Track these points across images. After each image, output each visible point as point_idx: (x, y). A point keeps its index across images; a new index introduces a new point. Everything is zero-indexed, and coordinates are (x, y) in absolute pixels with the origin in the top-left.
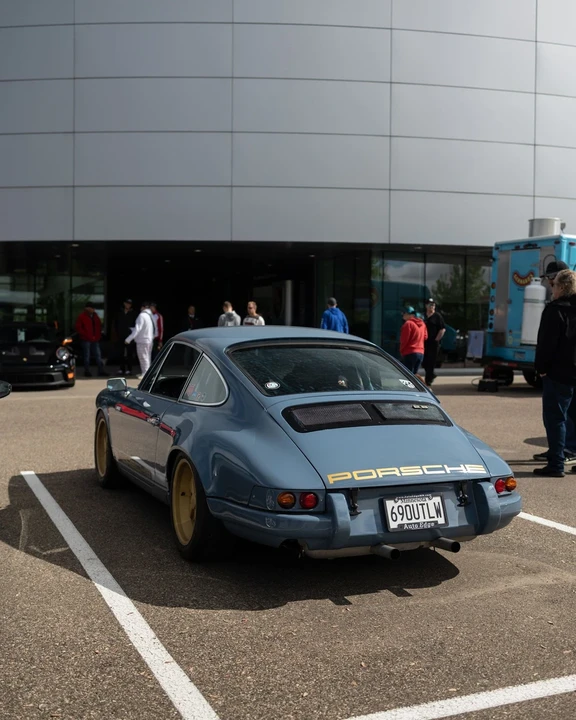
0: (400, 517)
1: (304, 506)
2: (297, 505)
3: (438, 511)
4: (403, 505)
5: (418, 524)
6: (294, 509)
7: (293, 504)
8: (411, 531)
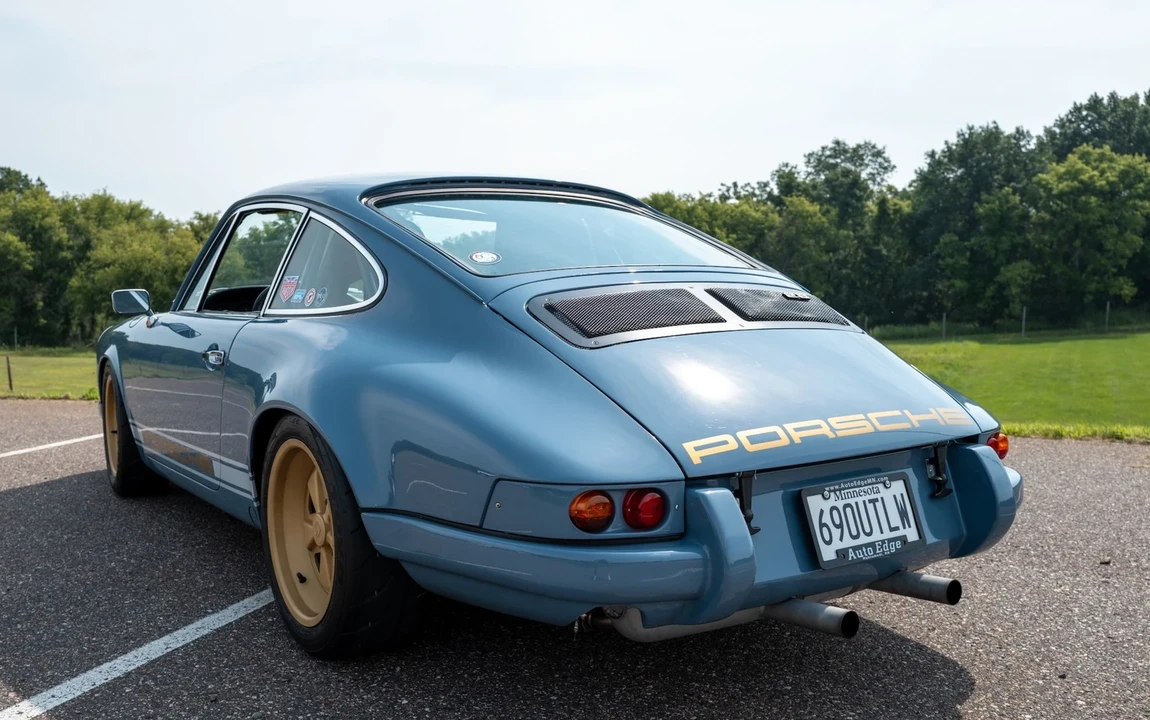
0: (836, 533)
1: (633, 522)
2: (618, 520)
3: (903, 514)
4: (840, 504)
5: (872, 545)
6: (611, 532)
7: (609, 520)
8: (861, 562)
